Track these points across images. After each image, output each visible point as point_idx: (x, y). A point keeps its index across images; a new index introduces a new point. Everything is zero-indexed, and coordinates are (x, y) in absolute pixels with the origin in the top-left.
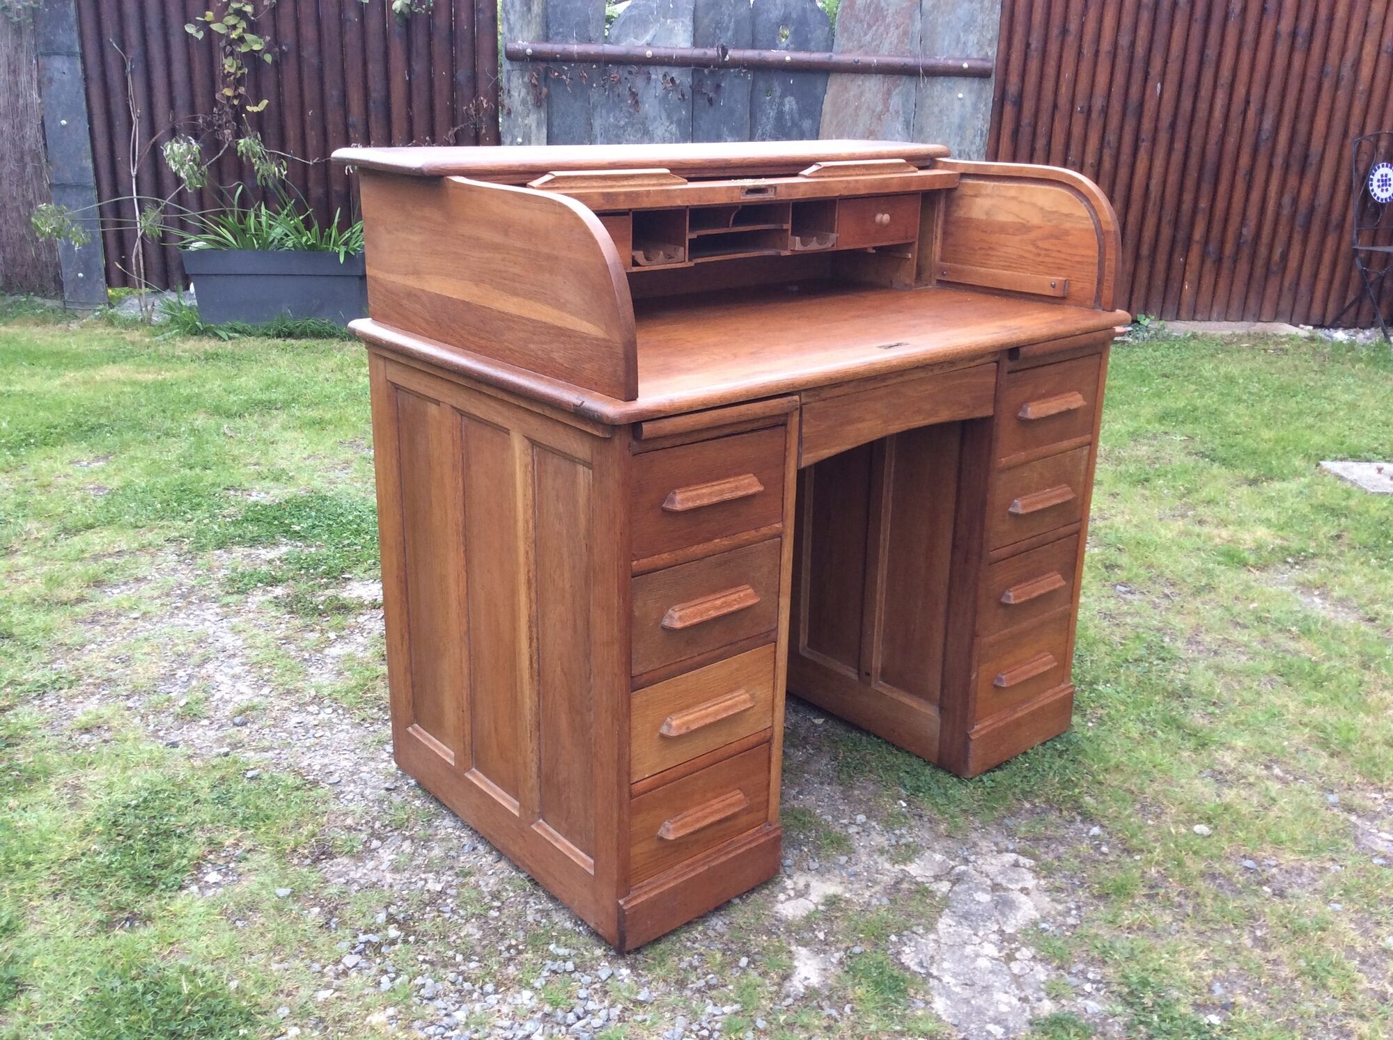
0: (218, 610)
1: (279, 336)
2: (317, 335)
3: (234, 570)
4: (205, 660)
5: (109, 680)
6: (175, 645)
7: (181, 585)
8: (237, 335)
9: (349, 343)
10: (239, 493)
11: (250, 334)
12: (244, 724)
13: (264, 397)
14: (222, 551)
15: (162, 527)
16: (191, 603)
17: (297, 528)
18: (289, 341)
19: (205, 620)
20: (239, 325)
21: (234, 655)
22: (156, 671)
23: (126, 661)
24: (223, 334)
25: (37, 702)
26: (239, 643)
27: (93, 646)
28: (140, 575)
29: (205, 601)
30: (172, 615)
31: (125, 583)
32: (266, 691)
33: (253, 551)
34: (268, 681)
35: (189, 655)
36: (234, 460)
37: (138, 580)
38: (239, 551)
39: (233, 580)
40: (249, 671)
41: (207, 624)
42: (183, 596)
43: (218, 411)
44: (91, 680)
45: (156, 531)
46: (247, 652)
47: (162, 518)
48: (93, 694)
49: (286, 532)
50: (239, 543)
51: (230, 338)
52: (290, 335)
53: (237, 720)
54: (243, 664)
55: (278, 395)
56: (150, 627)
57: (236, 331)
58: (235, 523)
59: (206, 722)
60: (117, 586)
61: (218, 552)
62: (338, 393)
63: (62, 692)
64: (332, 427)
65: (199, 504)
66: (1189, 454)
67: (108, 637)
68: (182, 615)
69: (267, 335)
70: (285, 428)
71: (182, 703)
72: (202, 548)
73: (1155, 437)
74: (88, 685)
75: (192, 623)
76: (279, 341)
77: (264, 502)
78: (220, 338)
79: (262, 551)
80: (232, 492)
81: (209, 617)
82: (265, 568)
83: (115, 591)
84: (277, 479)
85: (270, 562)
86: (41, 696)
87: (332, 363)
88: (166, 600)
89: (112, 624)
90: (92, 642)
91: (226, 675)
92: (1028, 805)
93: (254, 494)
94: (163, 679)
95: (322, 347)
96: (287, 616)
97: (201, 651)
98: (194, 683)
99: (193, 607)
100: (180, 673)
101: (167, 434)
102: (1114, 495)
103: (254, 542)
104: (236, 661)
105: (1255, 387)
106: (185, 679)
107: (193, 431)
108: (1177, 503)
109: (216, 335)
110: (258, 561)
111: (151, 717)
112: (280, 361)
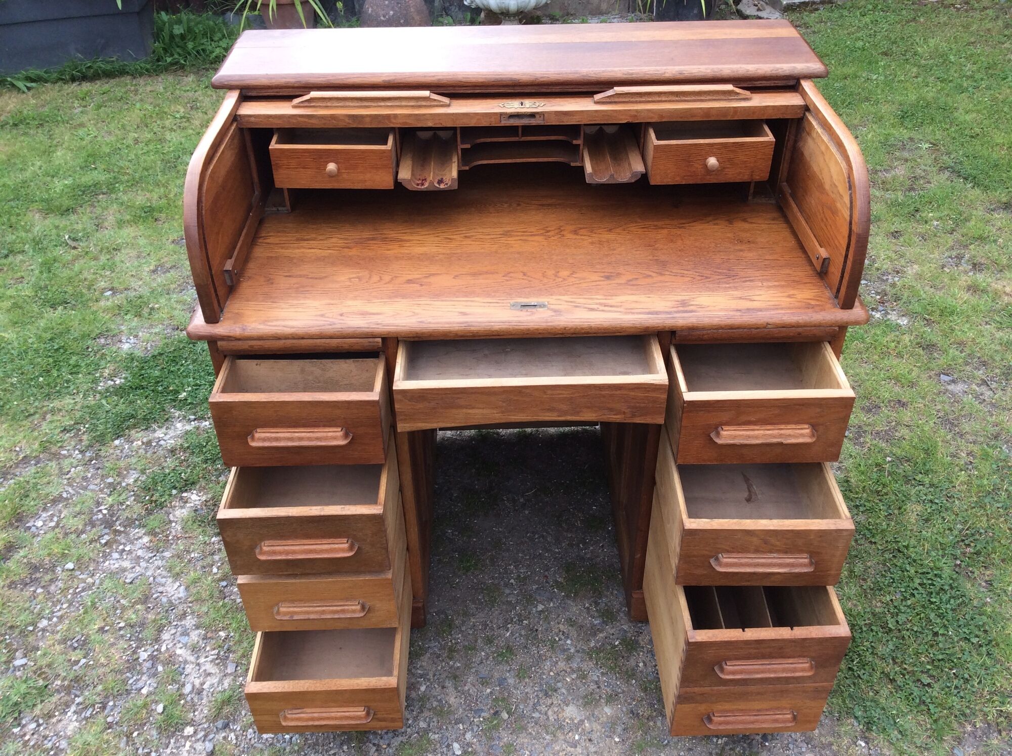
0: (146, 539)
1: (73, 79)
2: (109, 75)
3: (143, 472)
4: (160, 630)
5: (77, 679)
6: (124, 608)
7: (98, 504)
8: (33, 84)
9: (141, 81)
10: (109, 341)
11: (46, 81)
12: (226, 726)
13: (88, 179)
14: (122, 440)
15: (53, 411)
16: (117, 532)
17: (183, 395)
18: (86, 86)
19: (139, 557)
20: (33, 72)
21: (184, 616)
22: (118, 656)
23: (84, 644)
24: (20, 84)
25: (16, 730)
26: (182, 593)
27: (44, 623)
28: (56, 494)
29: (130, 526)
30: (106, 557)
31: (45, 509)
32: (230, 669)
33: (151, 436)
34: (229, 650)
35: (143, 625)
36: (89, 289)
37: (55, 501)
38: (139, 438)
39: (146, 489)
40: (205, 638)
41: (143, 564)
42: (108, 523)
43: (50, 208)
44: (59, 682)
45: (49, 416)
46: (196, 608)
47: (48, 396)
48: (67, 705)
49: (174, 401)
50: (134, 426)
51: (29, 89)
52: (84, 78)
53: (220, 724)
54: (197, 627)
55: (98, 176)
56: (90, 580)
57: (32, 81)
58: (120, 391)
59: (189, 730)
60: (36, 516)
61: (117, 442)
62: (155, 162)
63: (37, 711)
64: (163, 215)
65: (77, 366)
66: (942, 169)
67: (54, 605)
68: (116, 555)
69: (62, 79)
70: (121, 224)
71: (160, 708)
72: (101, 439)
73: (903, 147)
74: (58, 691)
75: (127, 564)
76: (74, 87)
77: (139, 353)
78: (19, 89)
79: (159, 434)
80: (102, 341)
81: (140, 553)
82: (170, 463)
83: (39, 523)
84: (139, 315)
85: (173, 451)
86: (18, 721)
87: (135, 115)
88: (93, 533)
89: (52, 581)
90: (40, 616)
91: (185, 645)
92: (969, 728)
93: (124, 339)
94: (129, 669)
95: (119, 92)
96: (214, 539)
97: (151, 616)
98: (160, 668)
99: (121, 538)
100: (143, 655)
101: (11, 252)
102: (896, 234)
103: (147, 422)
104: (189, 621)
105: (969, 68)
106: (148, 664)
107: (37, 243)
108: (950, 240)
109: (13, 85)
110: (161, 452)
111: (135, 734)
112: (85, 119)
